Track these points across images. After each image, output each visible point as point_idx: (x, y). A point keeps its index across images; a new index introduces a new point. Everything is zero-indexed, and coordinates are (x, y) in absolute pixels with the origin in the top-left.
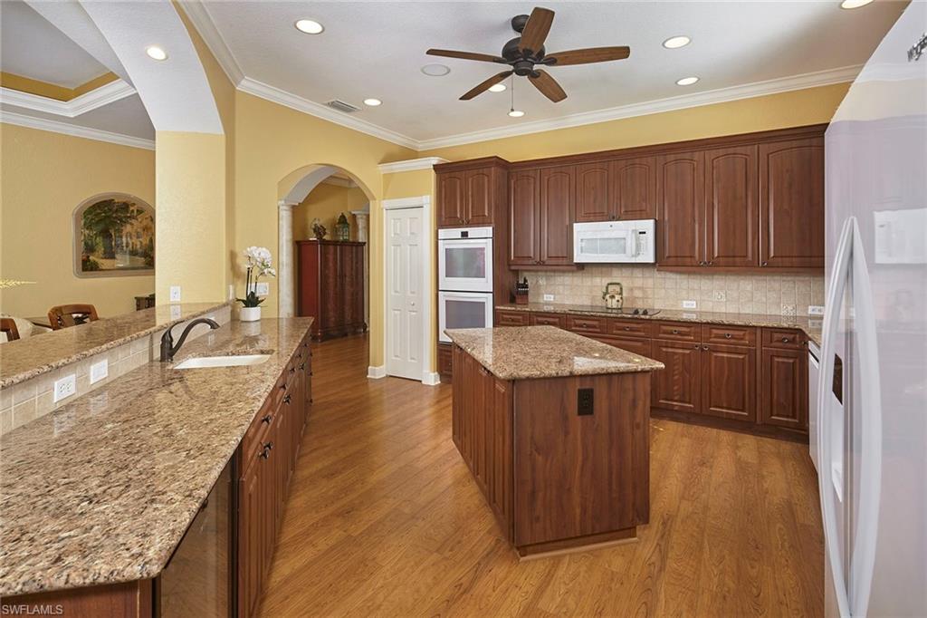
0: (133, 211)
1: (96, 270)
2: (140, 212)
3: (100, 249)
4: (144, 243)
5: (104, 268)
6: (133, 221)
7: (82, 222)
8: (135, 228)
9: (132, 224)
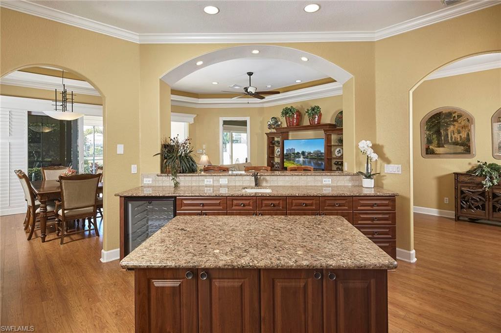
0: (455, 117)
1: (433, 154)
2: (459, 116)
3: (435, 142)
4: (463, 137)
5: (437, 153)
6: (455, 123)
7: (426, 127)
8: (456, 127)
9: (454, 125)
